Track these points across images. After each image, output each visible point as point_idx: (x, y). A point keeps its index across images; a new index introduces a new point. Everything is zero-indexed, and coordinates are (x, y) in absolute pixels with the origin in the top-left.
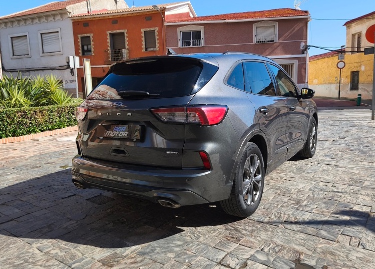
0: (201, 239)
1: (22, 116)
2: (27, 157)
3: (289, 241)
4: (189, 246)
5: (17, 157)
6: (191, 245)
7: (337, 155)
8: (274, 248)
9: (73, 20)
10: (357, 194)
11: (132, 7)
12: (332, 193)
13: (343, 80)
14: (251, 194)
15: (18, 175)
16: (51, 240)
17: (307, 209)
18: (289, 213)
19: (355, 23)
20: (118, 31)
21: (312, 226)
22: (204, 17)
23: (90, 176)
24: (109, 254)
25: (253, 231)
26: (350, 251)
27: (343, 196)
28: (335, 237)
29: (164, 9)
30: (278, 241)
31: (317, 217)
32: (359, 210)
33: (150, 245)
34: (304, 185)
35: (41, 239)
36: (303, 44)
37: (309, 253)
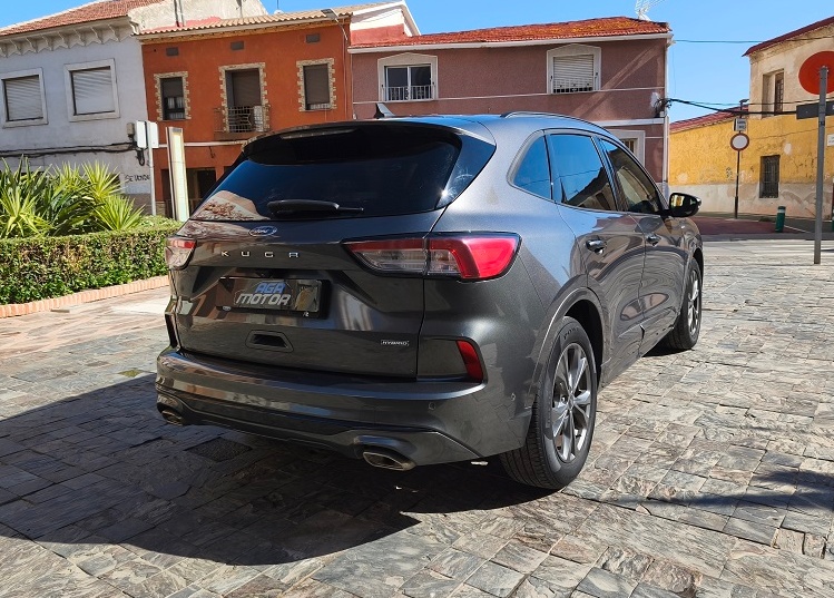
0: (461, 542)
1: (30, 256)
2: (45, 350)
3: (663, 546)
4: (434, 559)
5: (21, 350)
6: (439, 556)
7: (748, 342)
8: (631, 563)
9: (142, 41)
10: (803, 432)
11: (276, 12)
12: (748, 431)
13: (746, 176)
14: (568, 435)
15: (25, 394)
16: (111, 546)
17: (695, 468)
18: (655, 479)
19: (769, 51)
20: (245, 66)
21: (713, 508)
22: (436, 35)
23: (197, 396)
24: (248, 579)
25: (577, 522)
26: (805, 566)
27: (773, 437)
28: (768, 535)
29: (348, 18)
30: (638, 544)
31: (721, 487)
32: (813, 470)
33: (343, 557)
34: (680, 414)
35: (87, 546)
36: (656, 96)
37: (715, 573)
